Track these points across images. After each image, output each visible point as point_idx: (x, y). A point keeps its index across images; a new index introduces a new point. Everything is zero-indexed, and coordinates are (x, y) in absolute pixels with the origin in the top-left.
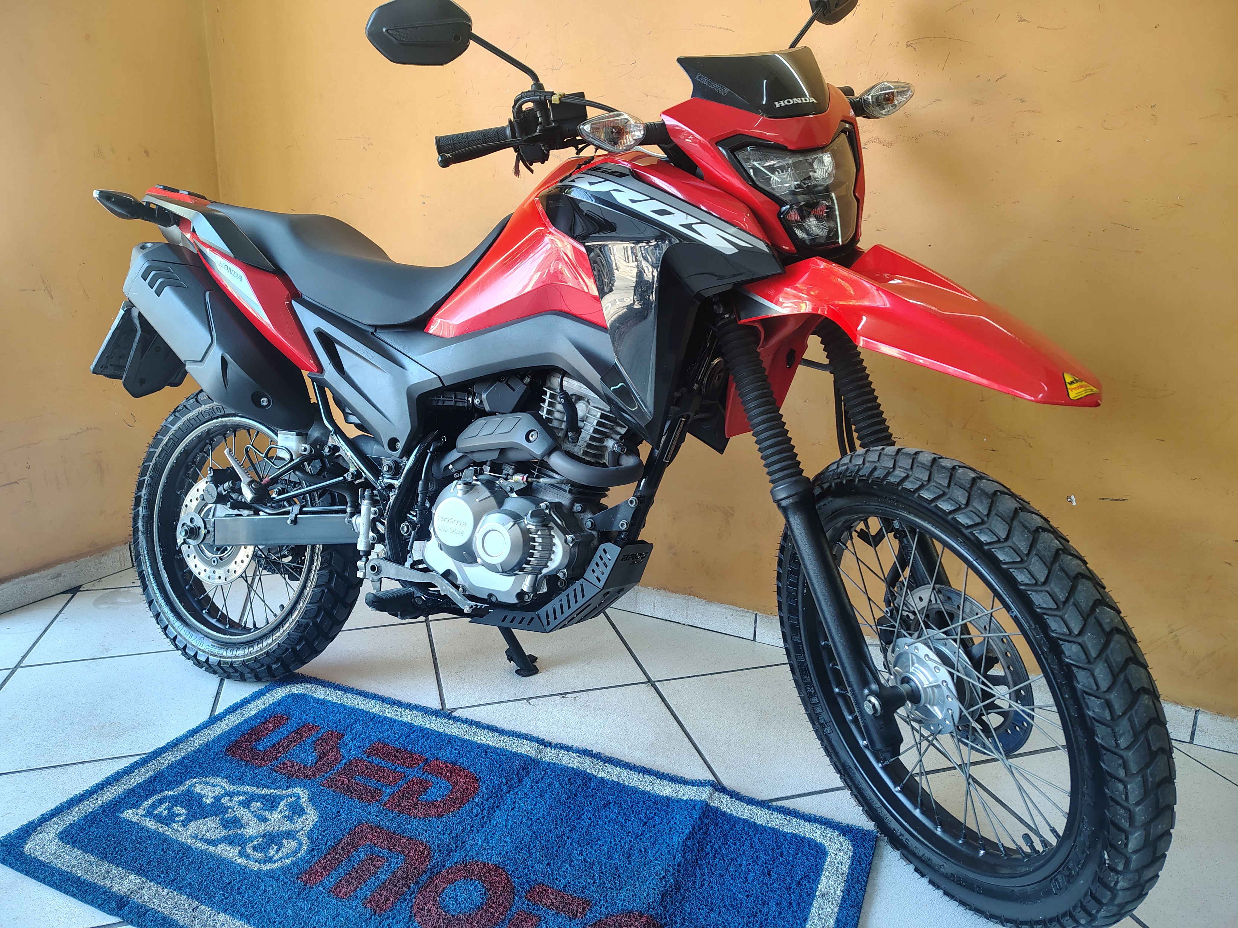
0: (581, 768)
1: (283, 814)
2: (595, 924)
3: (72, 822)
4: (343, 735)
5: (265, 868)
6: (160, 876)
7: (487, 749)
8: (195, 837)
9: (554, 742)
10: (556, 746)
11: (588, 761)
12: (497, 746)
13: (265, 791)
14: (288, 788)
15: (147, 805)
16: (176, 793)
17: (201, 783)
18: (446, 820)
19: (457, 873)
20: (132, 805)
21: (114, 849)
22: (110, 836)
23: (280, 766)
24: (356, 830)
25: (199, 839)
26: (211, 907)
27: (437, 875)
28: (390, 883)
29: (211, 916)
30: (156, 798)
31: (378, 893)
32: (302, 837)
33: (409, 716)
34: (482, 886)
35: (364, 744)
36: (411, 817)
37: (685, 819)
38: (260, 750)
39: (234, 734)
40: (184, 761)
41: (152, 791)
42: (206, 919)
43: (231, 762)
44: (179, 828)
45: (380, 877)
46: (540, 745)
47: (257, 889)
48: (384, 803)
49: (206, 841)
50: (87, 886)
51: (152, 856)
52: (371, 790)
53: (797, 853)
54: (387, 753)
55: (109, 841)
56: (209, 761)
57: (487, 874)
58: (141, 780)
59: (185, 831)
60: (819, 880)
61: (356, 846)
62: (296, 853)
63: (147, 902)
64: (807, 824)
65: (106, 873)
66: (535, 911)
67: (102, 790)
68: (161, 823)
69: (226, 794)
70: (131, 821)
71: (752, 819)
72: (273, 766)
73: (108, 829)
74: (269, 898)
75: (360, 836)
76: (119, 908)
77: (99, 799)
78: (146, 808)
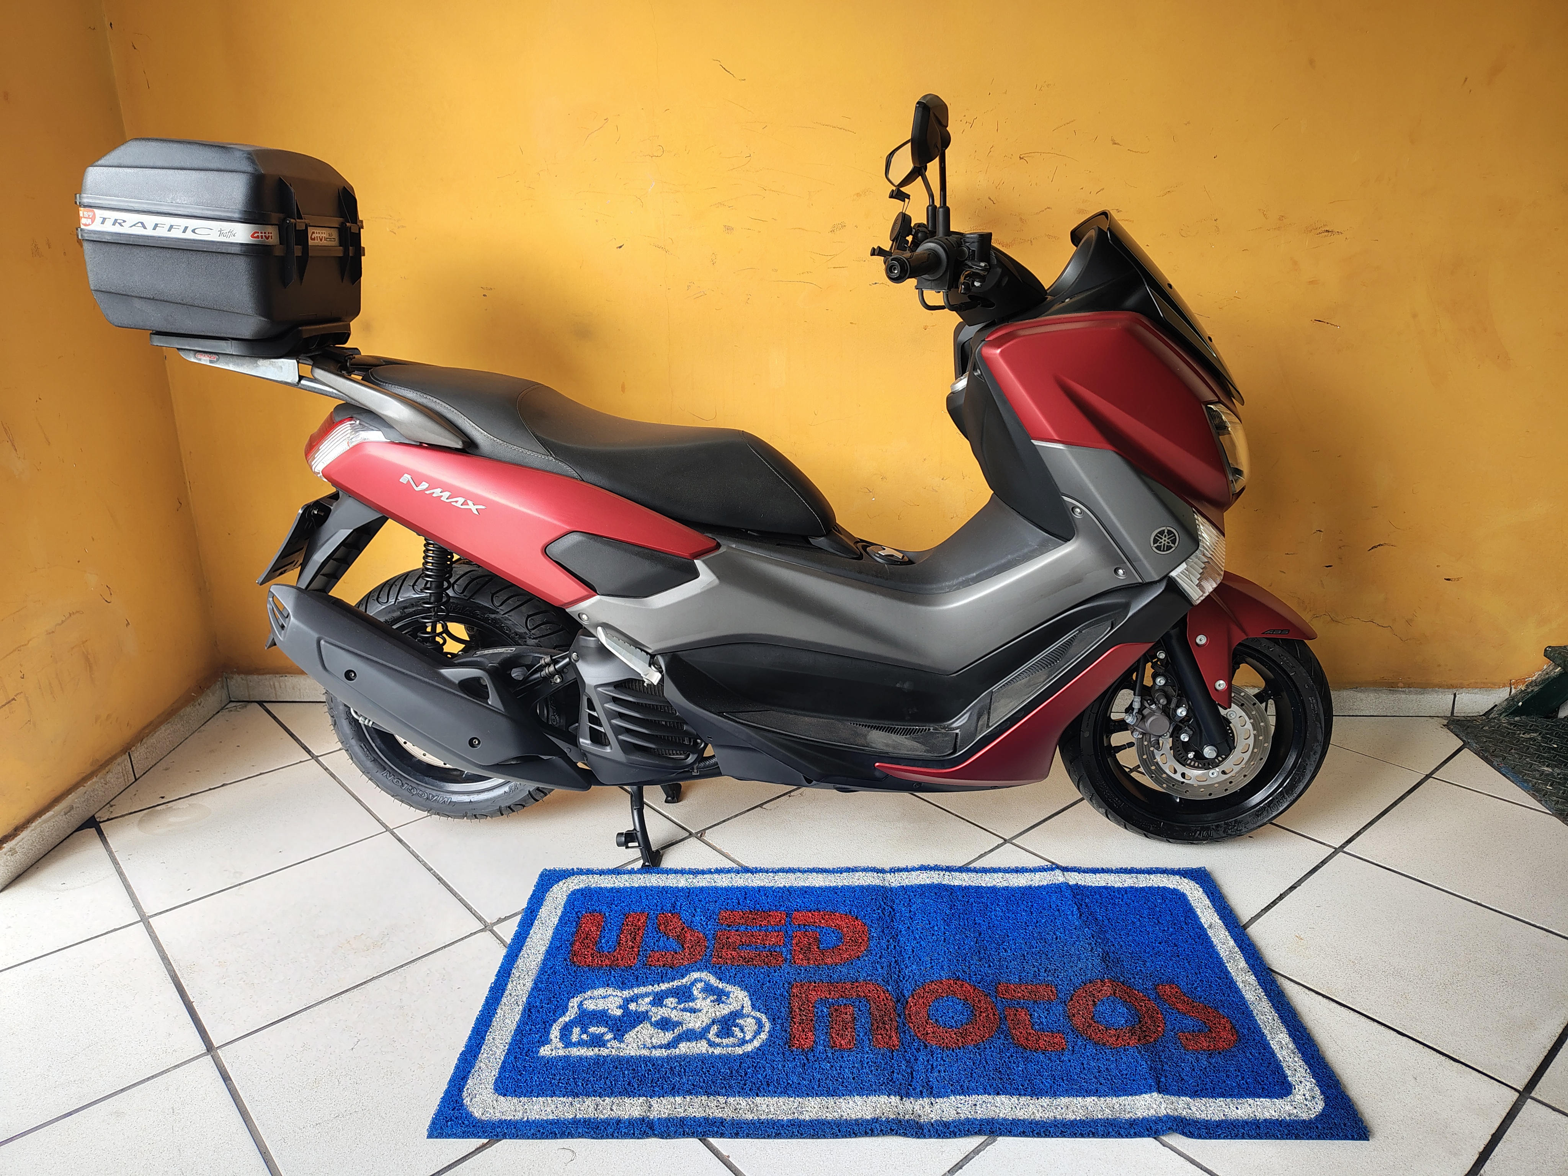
0: (936, 882)
1: (709, 1000)
2: (1072, 999)
3: (495, 1078)
4: (678, 914)
5: (749, 1048)
6: (653, 1091)
8: (645, 1046)
9: (887, 868)
10: (893, 871)
12: (840, 884)
13: (664, 986)
14: (683, 977)
15: (556, 1037)
16: (573, 1017)
17: (586, 999)
18: (866, 959)
19: (924, 996)
20: (539, 1042)
21: (576, 1084)
22: (555, 1075)
23: (650, 960)
24: (794, 991)
25: (651, 1048)
26: (739, 1096)
27: (907, 1004)
28: (877, 1023)
29: (750, 1103)
30: (557, 1028)
31: (876, 1034)
32: (752, 1013)
33: (724, 880)
34: (958, 998)
35: (710, 917)
36: (832, 966)
37: (1062, 900)
38: (610, 952)
39: (561, 946)
40: (540, 986)
41: (544, 1023)
42: (747, 1107)
43: (593, 972)
44: (619, 1045)
45: (863, 1021)
46: (878, 873)
47: (764, 1068)
48: (792, 961)
49: (661, 1047)
50: (593, 1122)
51: (624, 1077)
52: (767, 954)
53: (1165, 901)
54: (743, 918)
55: (560, 1079)
56: (568, 977)
57: (951, 988)
58: (518, 1018)
59: (627, 1046)
60: (1198, 916)
61: (811, 1005)
62: (762, 1027)
63: (672, 1114)
64: (1152, 876)
65: (597, 1106)
66: (1017, 1005)
67: (484, 1040)
68: (594, 1047)
69: (628, 1001)
70: (559, 1056)
71: (1109, 885)
72: (644, 961)
73: (543, 1070)
74: (784, 1071)
75: (804, 995)
76: (651, 1128)
77: (494, 1049)
78: (558, 1040)
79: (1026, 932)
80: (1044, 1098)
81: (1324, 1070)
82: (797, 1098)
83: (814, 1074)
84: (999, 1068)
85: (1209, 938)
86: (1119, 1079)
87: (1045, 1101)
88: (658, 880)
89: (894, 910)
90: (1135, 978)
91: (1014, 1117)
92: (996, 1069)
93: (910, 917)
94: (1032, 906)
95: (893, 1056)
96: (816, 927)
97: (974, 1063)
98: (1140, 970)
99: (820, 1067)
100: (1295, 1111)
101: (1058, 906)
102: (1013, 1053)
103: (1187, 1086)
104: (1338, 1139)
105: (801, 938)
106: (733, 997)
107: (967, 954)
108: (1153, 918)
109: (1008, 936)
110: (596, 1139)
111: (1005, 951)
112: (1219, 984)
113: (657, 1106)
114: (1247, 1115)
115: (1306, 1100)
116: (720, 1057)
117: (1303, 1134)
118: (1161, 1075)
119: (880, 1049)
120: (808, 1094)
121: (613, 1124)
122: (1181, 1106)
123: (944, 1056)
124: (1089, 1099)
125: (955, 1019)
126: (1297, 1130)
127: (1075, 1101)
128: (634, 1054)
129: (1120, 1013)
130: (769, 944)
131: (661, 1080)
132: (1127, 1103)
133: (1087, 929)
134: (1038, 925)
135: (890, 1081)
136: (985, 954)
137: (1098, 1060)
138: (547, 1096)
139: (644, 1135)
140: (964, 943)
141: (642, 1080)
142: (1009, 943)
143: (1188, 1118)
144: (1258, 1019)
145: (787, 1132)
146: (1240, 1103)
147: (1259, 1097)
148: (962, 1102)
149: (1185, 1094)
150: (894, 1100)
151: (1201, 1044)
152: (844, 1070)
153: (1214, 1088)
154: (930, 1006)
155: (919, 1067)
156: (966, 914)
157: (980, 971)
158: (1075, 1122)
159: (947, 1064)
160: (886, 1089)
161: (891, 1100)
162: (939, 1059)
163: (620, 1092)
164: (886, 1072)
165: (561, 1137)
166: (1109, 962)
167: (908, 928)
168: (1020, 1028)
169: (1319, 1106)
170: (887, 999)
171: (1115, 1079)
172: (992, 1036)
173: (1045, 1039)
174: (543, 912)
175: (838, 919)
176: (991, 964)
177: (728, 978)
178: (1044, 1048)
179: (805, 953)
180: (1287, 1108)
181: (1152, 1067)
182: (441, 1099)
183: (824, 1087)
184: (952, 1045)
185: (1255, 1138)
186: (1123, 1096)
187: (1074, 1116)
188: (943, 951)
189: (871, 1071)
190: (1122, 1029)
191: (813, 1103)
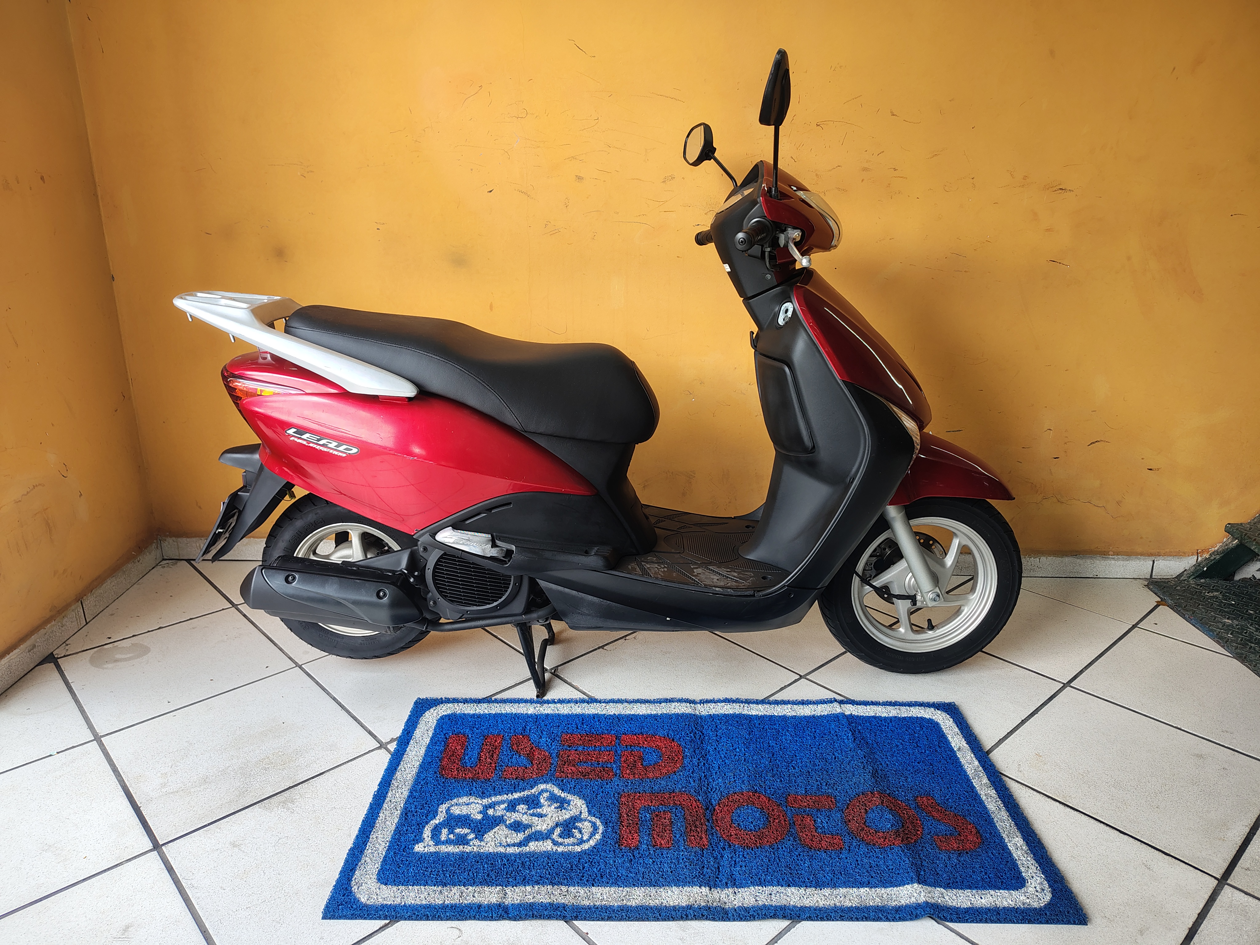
0: (737, 712)
2: (848, 808)
4: (528, 736)
5: (586, 846)
7: (655, 717)
8: (501, 845)
9: (698, 699)
10: (702, 702)
11: (736, 706)
13: (516, 795)
14: (532, 788)
15: (428, 836)
16: (442, 820)
17: (453, 806)
18: (681, 774)
19: (728, 805)
20: (414, 840)
21: (444, 876)
22: (427, 868)
23: (505, 774)
24: (623, 800)
25: (506, 846)
26: (578, 885)
27: (714, 811)
28: (690, 826)
29: (587, 892)
30: (429, 829)
31: (690, 835)
32: (589, 818)
33: (565, 708)
34: (756, 807)
35: (554, 738)
36: (653, 779)
37: (840, 727)
38: (472, 766)
39: (432, 761)
40: (415, 794)
41: (418, 824)
42: (585, 895)
43: (458, 783)
44: (480, 843)
45: (679, 824)
46: (690, 703)
47: (599, 863)
48: (621, 776)
49: (514, 845)
50: (458, 907)
51: (484, 870)
52: (600, 770)
53: (922, 728)
54: (581, 740)
55: (431, 872)
56: (438, 787)
57: (751, 799)
58: (396, 820)
59: (486, 844)
60: (949, 741)
61: (636, 811)
62: (596, 830)
63: (523, 900)
64: (912, 708)
65: (462, 894)
66: (803, 812)
67: (369, 838)
68: (459, 845)
69: (486, 807)
70: (431, 852)
71: (877, 715)
72: (500, 775)
73: (418, 864)
74: (615, 866)
75: (631, 804)
76: (506, 912)
77: (377, 846)
78: (430, 839)
79: (810, 753)
80: (826, 889)
81: (1051, 868)
82: (625, 888)
83: (639, 868)
84: (790, 865)
85: (958, 759)
86: (887, 873)
87: (827, 891)
88: (511, 708)
89: (703, 734)
90: (899, 791)
91: (802, 905)
92: (787, 866)
93: (717, 740)
94: (815, 731)
95: (703, 853)
96: (640, 747)
97: (769, 860)
98: (903, 785)
99: (644, 862)
100: (1028, 901)
101: (836, 732)
102: (801, 852)
103: (942, 880)
104: (1062, 924)
105: (627, 756)
106: (573, 804)
107: (763, 771)
108: (913, 742)
109: (796, 756)
110: (461, 920)
111: (794, 768)
112: (966, 797)
113: (511, 893)
114: (989, 903)
115: (1037, 891)
116: (562, 854)
117: (1035, 920)
118: (921, 869)
119: (692, 848)
120: (634, 885)
121: (475, 908)
122: (936, 895)
123: (745, 853)
124: (862, 890)
125: (754, 824)
126: (1029, 916)
127: (851, 891)
128: (492, 851)
129: (886, 819)
130: (602, 761)
131: (514, 873)
132: (893, 893)
133: (860, 751)
134: (820, 747)
135: (701, 874)
136: (777, 771)
137: (869, 858)
138: (421, 885)
139: (501, 918)
140: (760, 763)
141: (498, 873)
142: (796, 761)
143: (942, 905)
144: (997, 825)
145: (617, 916)
146: (984, 894)
147: (999, 889)
148: (760, 891)
149: (940, 885)
150: (704, 890)
151: (952, 845)
152: (663, 865)
153: (963, 881)
154: (733, 813)
155: (725, 862)
156: (762, 738)
157: (774, 785)
158: (852, 909)
159: (747, 860)
160: (698, 881)
161: (702, 890)
162: (741, 856)
163: (481, 882)
164: (697, 867)
165: (432, 920)
166: (878, 778)
167: (715, 749)
168: (806, 831)
169: (1048, 897)
170: (698, 807)
171: (883, 873)
172: (783, 838)
173: (827, 840)
174: (418, 733)
175: (658, 741)
176: (782, 779)
177: (569, 789)
178: (825, 848)
179: (631, 769)
180: (1022, 898)
181: (913, 862)
182: (334, 886)
183: (648, 879)
184: (751, 845)
185: (996, 922)
186: (890, 887)
187: (851, 903)
188: (743, 769)
189: (686, 866)
190: (888, 832)
191: (638, 892)
